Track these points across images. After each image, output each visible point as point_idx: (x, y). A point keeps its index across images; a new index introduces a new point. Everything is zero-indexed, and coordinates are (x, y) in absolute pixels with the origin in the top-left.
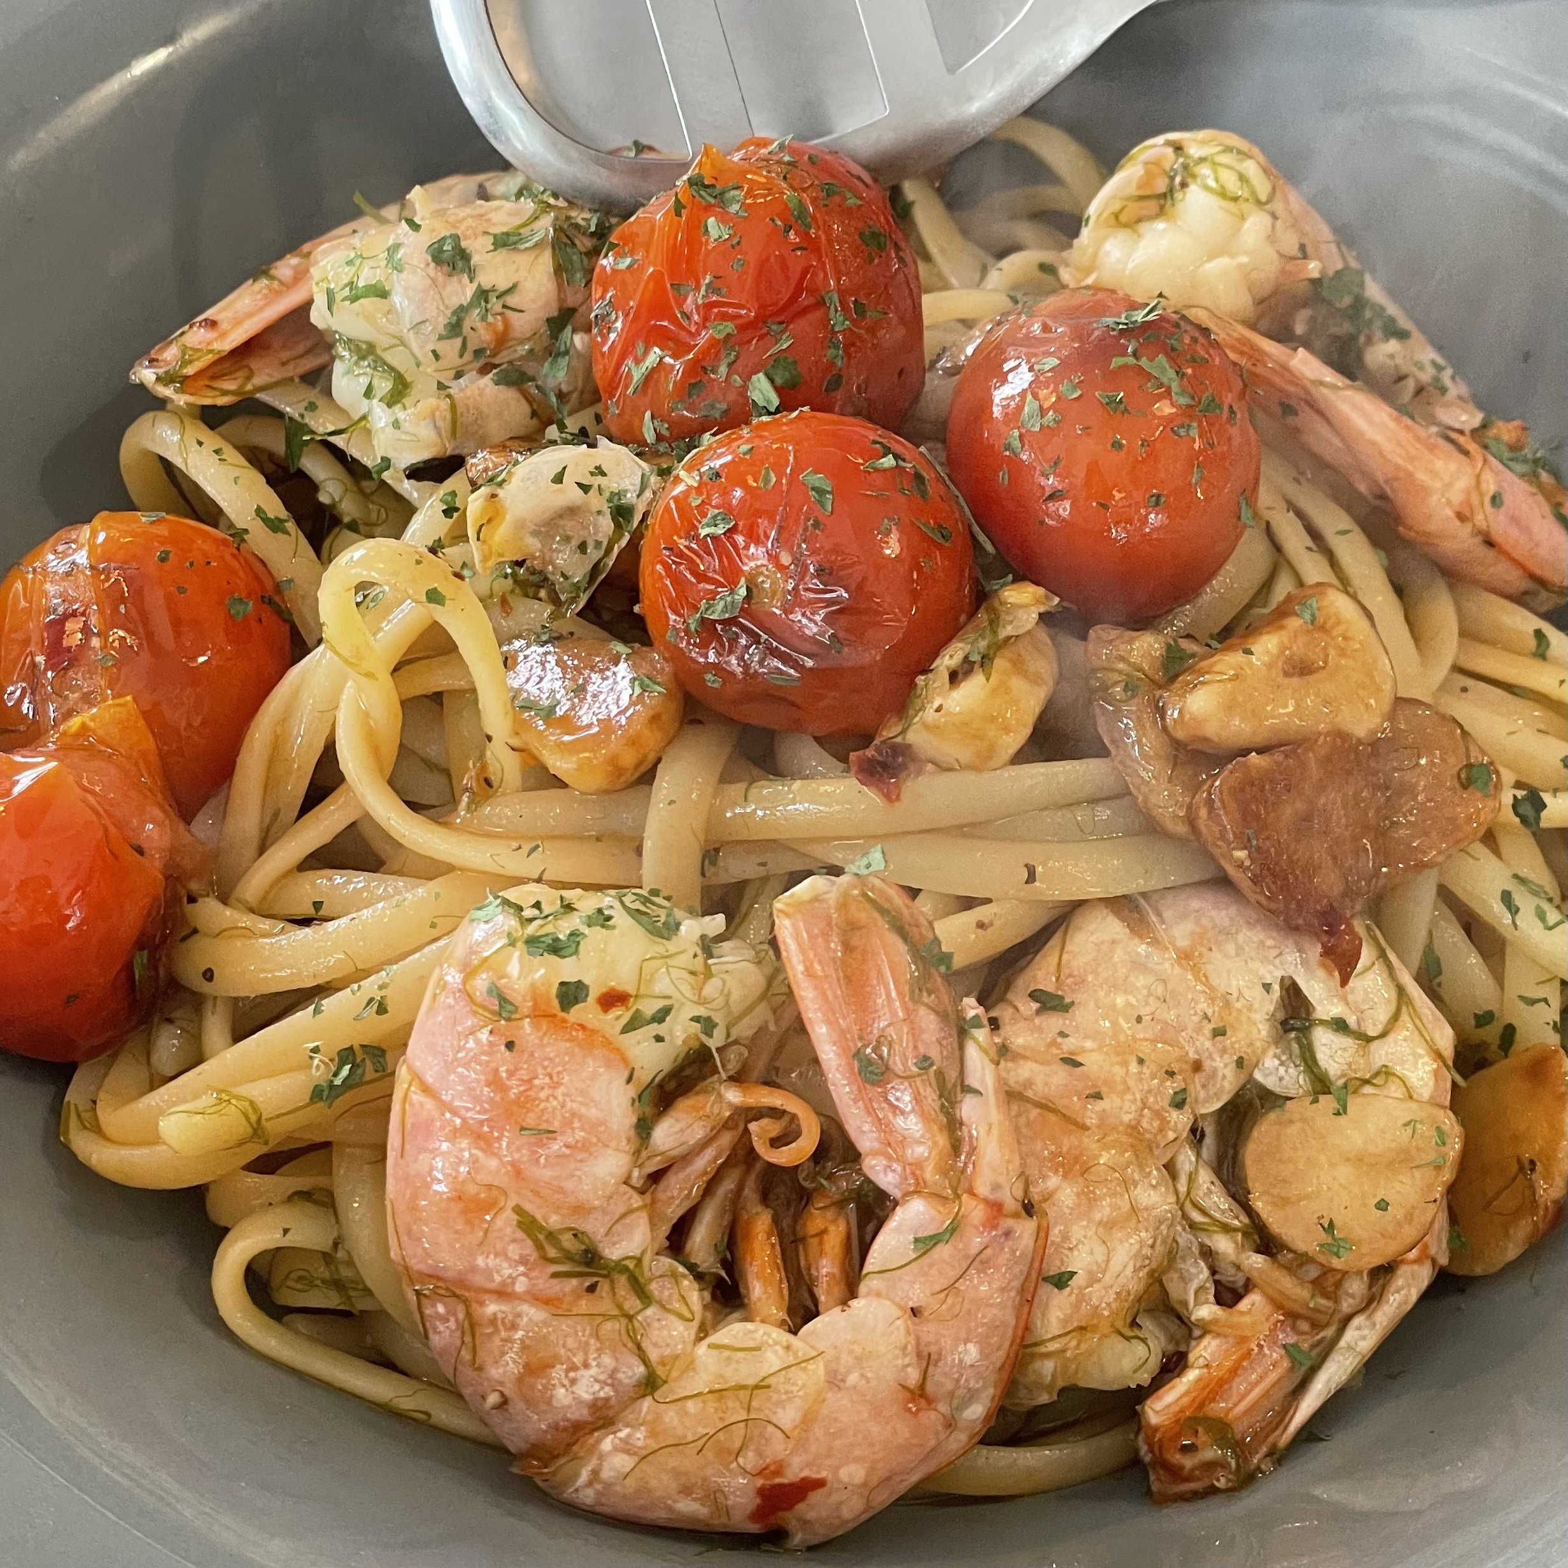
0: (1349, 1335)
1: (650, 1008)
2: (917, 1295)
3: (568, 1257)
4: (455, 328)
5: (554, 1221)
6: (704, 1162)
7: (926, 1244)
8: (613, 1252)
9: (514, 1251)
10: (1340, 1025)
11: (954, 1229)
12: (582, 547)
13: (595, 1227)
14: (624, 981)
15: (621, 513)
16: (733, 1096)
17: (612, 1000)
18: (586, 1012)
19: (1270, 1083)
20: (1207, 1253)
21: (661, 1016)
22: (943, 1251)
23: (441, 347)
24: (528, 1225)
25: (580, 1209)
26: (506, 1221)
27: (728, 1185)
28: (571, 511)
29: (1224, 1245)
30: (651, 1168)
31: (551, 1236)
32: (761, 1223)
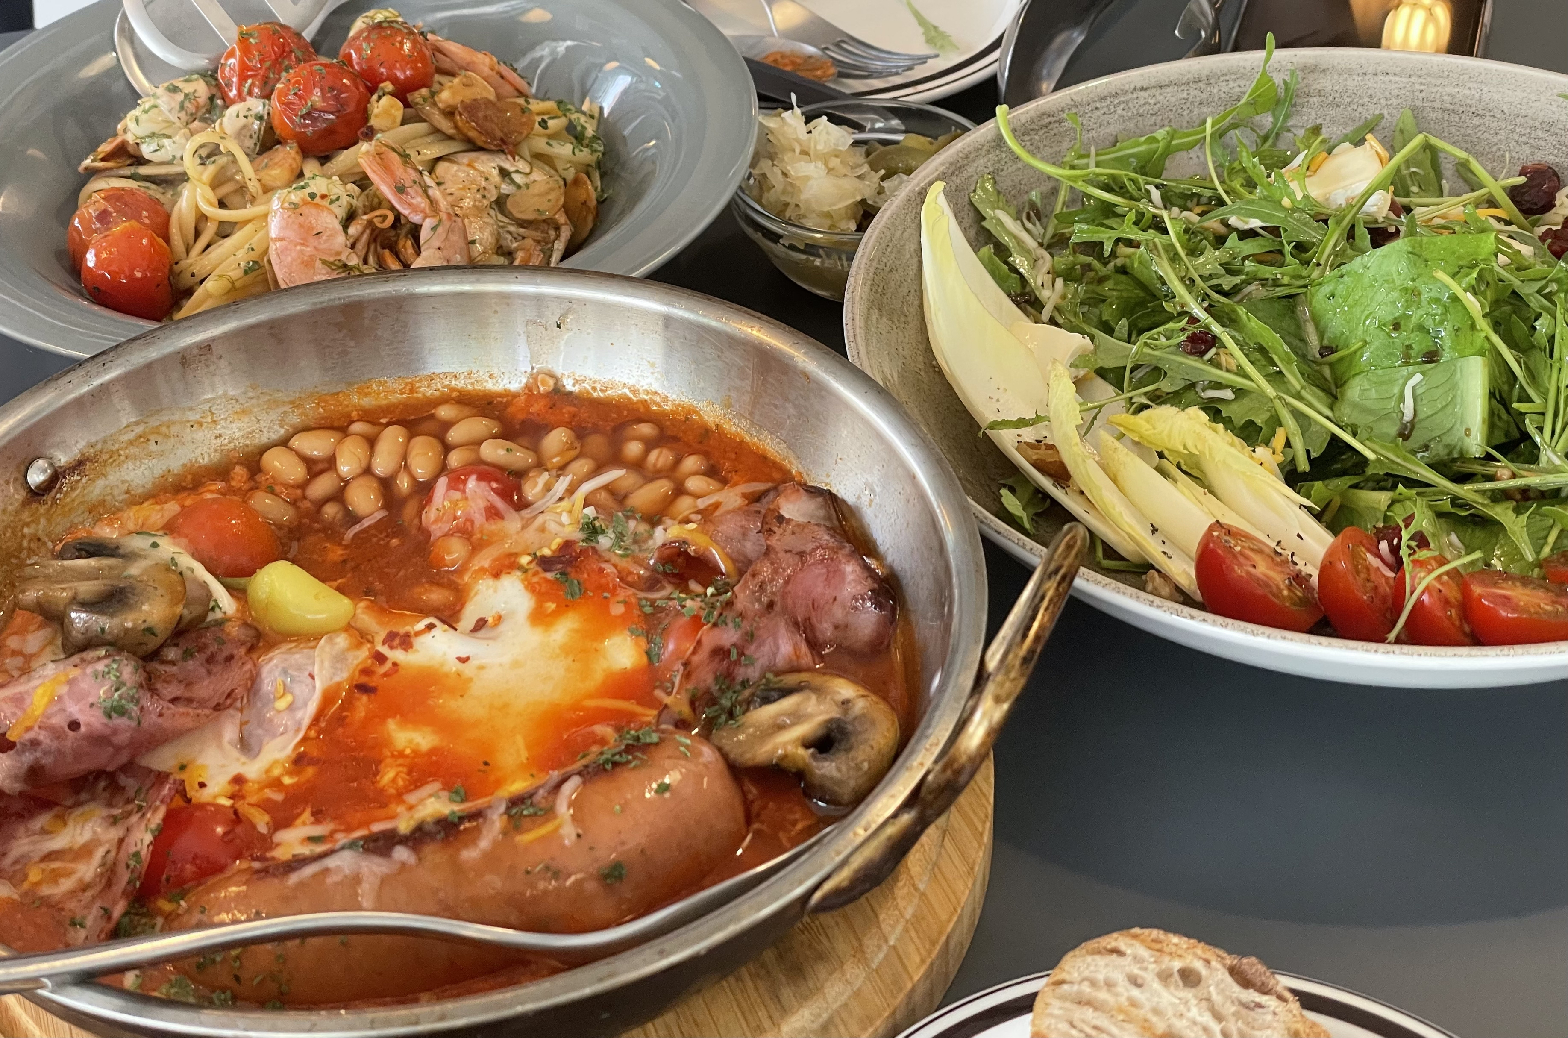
0: (556, 246)
1: (334, 197)
2: (437, 245)
3: (339, 267)
4: (182, 107)
5: (332, 259)
6: (365, 238)
7: (434, 229)
8: (350, 264)
9: (324, 271)
10: (517, 172)
11: (440, 221)
12: (251, 137)
13: (343, 258)
14: (325, 192)
15: (260, 118)
16: (365, 217)
17: (323, 197)
18: (317, 200)
19: (506, 192)
20: (509, 232)
21: (338, 199)
22: (440, 230)
23: (180, 115)
24: (324, 262)
25: (338, 253)
26: (318, 264)
27: (372, 247)
28: (244, 127)
29: (512, 229)
30: (352, 240)
31: (332, 263)
32: (387, 252)
